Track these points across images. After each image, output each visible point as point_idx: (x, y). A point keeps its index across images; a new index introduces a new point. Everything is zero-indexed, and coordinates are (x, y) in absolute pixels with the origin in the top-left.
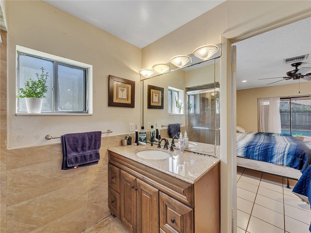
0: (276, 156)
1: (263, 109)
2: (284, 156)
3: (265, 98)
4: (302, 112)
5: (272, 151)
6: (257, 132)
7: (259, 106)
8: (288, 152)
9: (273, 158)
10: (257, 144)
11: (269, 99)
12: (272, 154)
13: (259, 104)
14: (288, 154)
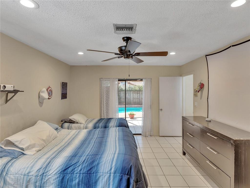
0: (101, 179)
1: (105, 91)
2: (110, 176)
3: (106, 78)
4: (134, 91)
5: (97, 172)
6: (99, 118)
7: (101, 87)
8: (115, 168)
9: (98, 184)
10: (78, 162)
11: (109, 80)
12: (96, 176)
13: (101, 85)
14: (115, 173)
